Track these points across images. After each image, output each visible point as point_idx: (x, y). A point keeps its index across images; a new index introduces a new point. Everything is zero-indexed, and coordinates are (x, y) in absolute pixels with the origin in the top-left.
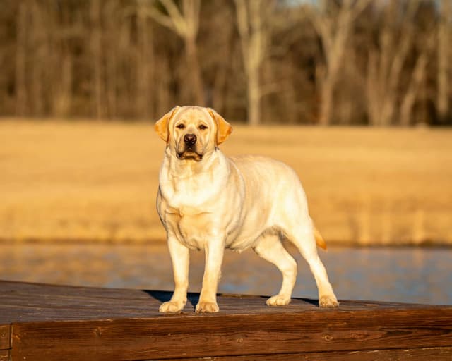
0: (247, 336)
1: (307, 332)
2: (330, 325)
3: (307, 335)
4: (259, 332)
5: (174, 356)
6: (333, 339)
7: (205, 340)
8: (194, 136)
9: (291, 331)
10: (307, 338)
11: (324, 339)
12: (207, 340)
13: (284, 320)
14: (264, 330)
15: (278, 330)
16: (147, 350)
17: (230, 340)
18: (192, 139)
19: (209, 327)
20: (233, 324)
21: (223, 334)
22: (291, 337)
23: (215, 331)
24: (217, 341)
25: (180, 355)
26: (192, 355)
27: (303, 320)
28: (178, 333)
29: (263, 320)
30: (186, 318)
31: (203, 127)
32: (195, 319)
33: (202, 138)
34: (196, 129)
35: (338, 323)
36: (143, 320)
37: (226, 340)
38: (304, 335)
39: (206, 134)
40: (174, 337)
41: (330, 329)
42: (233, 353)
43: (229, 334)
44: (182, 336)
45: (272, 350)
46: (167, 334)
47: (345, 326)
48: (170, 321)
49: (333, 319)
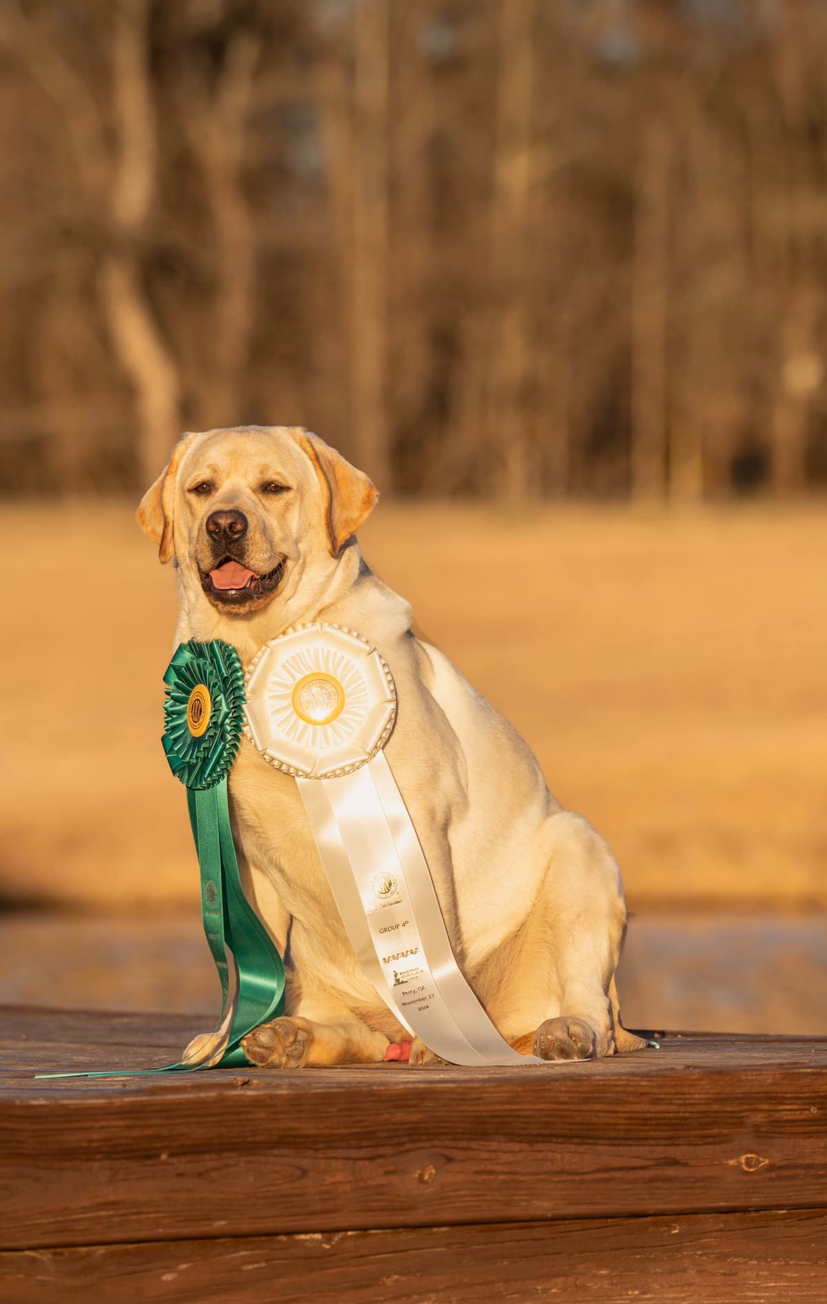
0: (450, 1160)
1: (672, 1141)
2: (760, 1118)
3: (673, 1152)
4: (494, 1145)
5: (186, 1231)
6: (771, 1168)
7: (298, 1173)
8: (239, 516)
9: (613, 1141)
10: (674, 1162)
11: (737, 1168)
12: (304, 1172)
13: (586, 1100)
14: (512, 1137)
15: (567, 1138)
16: (85, 1209)
17: (388, 1173)
18: (231, 526)
19: (308, 1128)
20: (399, 1116)
21: (363, 1153)
22: (615, 1162)
23: (330, 1142)
24: (339, 1177)
25: (203, 1228)
26: (246, 1227)
27: (657, 1101)
28: (197, 1149)
29: (511, 1101)
30: (222, 1099)
31: (270, 488)
32: (256, 1103)
33: (273, 522)
34: (249, 492)
35: (787, 1112)
36: (65, 1107)
37: (373, 1174)
38: (660, 1152)
39: (287, 507)
40: (181, 1164)
41: (757, 1130)
42: (400, 1218)
43: (381, 1151)
44: (210, 1161)
45: (543, 1206)
46: (158, 1156)
47: (813, 1121)
48: (167, 1111)
49: (770, 1098)
